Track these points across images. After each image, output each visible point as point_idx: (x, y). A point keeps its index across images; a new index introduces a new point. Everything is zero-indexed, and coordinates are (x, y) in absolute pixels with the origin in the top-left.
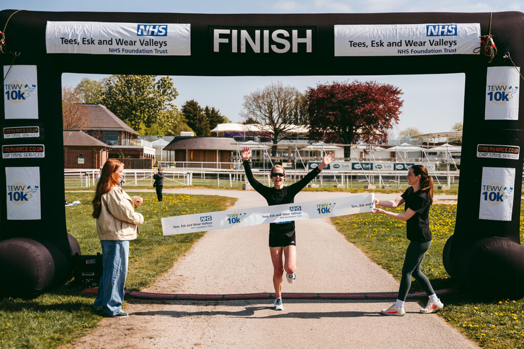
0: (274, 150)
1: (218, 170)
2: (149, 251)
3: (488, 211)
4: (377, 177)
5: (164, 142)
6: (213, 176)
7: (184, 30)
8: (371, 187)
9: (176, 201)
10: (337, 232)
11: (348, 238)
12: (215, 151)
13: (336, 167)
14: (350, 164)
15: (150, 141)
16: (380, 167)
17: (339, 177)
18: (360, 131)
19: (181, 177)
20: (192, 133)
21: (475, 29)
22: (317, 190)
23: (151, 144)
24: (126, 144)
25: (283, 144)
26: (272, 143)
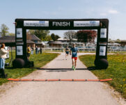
3: (101, 54)
6: (57, 49)
7: (47, 22)
8: (89, 52)
12: (57, 44)
14: (86, 47)
15: (44, 42)
16: (92, 48)
20: (52, 41)
21: (99, 22)
25: (72, 43)
26: (69, 43)
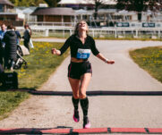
0: (95, 15)
1: (63, 28)
2: (34, 72)
4: (157, 32)
5: (30, 11)
6: (61, 31)
8: (154, 37)
9: (41, 46)
10: (133, 63)
11: (140, 66)
12: (60, 16)
13: (133, 25)
14: (141, 24)
15: (22, 9)
16: (159, 25)
17: (135, 32)
18: (147, 3)
19: (42, 31)
20: (46, 5)
22: (122, 39)
23: (22, 12)
24: (8, 12)
25: (101, 11)
26: (94, 11)
